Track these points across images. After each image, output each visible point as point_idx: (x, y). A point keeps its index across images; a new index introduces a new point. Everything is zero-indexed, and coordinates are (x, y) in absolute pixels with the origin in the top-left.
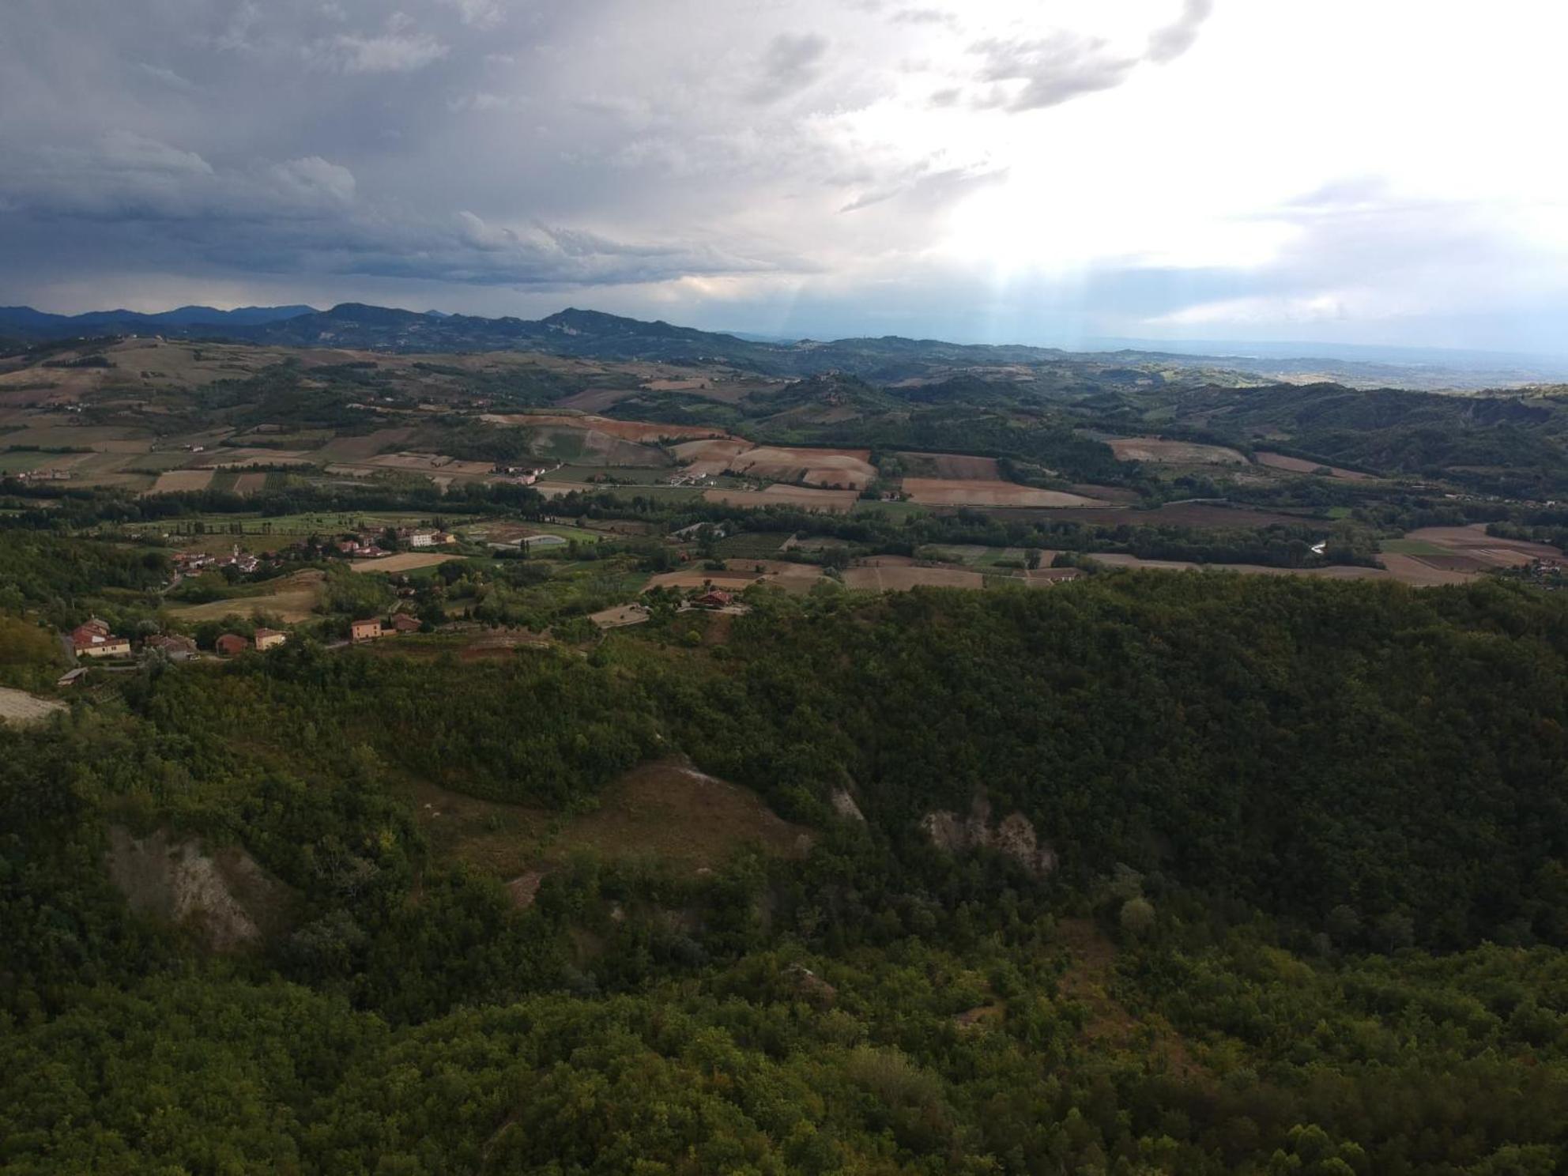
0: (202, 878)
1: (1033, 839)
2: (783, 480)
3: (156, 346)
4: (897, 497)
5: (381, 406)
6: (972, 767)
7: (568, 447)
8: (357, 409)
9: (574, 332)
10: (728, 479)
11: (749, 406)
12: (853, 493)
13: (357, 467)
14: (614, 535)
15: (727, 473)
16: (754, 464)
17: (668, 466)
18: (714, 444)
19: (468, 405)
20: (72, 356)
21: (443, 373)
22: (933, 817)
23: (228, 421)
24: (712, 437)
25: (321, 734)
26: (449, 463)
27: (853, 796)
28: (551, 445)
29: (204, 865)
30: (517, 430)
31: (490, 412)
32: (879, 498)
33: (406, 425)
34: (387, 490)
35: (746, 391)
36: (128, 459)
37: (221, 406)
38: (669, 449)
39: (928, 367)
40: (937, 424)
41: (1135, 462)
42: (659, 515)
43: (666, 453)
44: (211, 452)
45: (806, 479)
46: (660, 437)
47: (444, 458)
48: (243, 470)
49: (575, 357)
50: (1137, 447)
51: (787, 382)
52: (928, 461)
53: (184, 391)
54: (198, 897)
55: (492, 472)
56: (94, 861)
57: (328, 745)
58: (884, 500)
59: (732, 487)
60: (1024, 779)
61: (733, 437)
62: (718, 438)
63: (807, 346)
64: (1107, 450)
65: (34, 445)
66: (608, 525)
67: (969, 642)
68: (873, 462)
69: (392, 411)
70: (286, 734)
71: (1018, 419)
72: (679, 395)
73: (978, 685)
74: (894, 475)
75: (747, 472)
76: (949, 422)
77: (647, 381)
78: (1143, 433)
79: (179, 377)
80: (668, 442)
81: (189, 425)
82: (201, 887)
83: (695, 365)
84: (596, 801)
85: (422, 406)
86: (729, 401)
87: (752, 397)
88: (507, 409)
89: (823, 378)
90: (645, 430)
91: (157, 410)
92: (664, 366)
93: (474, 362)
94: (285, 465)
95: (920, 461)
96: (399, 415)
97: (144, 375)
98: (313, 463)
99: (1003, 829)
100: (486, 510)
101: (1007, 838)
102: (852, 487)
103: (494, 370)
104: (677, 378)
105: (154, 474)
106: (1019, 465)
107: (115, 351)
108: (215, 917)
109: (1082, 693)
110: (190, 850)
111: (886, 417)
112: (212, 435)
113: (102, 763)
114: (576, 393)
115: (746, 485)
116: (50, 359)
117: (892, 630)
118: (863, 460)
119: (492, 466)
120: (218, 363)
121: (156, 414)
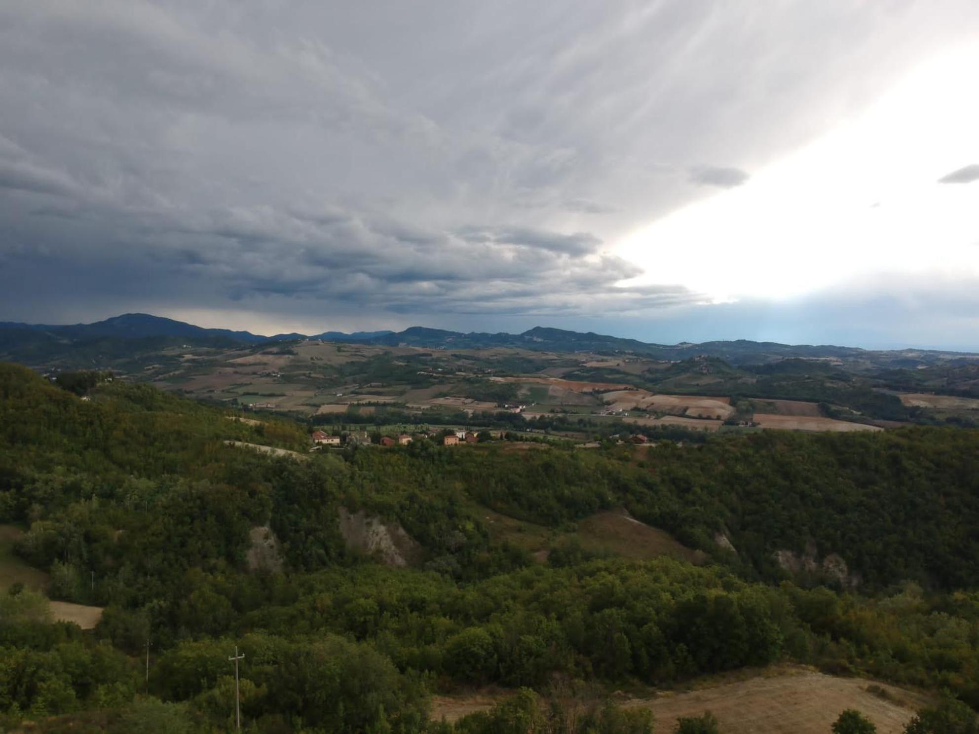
0: (381, 535)
1: (845, 569)
2: (673, 413)
3: (318, 344)
4: (750, 424)
5: (436, 373)
6: (804, 525)
7: (538, 395)
8: (423, 375)
9: (539, 340)
10: (637, 412)
11: (648, 375)
12: (719, 421)
13: (423, 404)
14: (567, 439)
15: (636, 409)
16: (653, 404)
17: (598, 405)
18: (627, 393)
19: (484, 373)
20: (275, 349)
21: (468, 359)
22: (780, 553)
23: (355, 382)
24: (625, 389)
25: (434, 482)
26: (472, 402)
27: (728, 538)
28: (529, 393)
29: (382, 529)
30: (510, 385)
31: (494, 376)
32: (738, 424)
33: (450, 383)
34: (439, 414)
35: (646, 368)
36: (305, 399)
37: (351, 374)
38: (600, 396)
39: (768, 357)
40: (775, 384)
41: (918, 408)
42: (593, 429)
43: (597, 398)
44: (346, 397)
45: (688, 413)
46: (593, 389)
47: (470, 400)
48: (363, 405)
49: (542, 351)
50: (918, 399)
51: (672, 362)
52: (770, 404)
53: (332, 367)
54: (379, 544)
55: (496, 407)
56: (333, 520)
57: (436, 487)
58: (740, 426)
59: (639, 416)
60: (839, 532)
61: (639, 389)
62: (630, 389)
63: (685, 346)
64: (898, 400)
65: (256, 392)
66: (563, 433)
67: (801, 458)
68: (732, 404)
69: (441, 375)
70: (416, 481)
71: (832, 383)
72: (604, 369)
73: (806, 481)
74: (747, 411)
75: (648, 409)
76: (784, 383)
77: (584, 362)
78: (924, 390)
79: (330, 361)
80: (598, 392)
81: (333, 383)
82: (381, 539)
83: (613, 355)
84: (576, 526)
85: (457, 373)
86: (635, 373)
87: (649, 371)
88: (505, 374)
89: (697, 359)
90: (584, 386)
91: (318, 376)
92: (593, 356)
93: (484, 354)
94: (385, 402)
95: (765, 404)
96: (445, 377)
97: (312, 359)
98: (400, 402)
99: (825, 563)
100: (494, 424)
101: (828, 568)
102: (719, 418)
103: (495, 357)
104: (602, 361)
105: (318, 406)
106: (834, 408)
107: (297, 347)
108: (387, 554)
109: (876, 488)
110: (375, 521)
111: (740, 381)
112: (346, 388)
113: (337, 477)
114: (541, 370)
115: (648, 416)
116: (266, 350)
117: (751, 452)
118: (726, 402)
119: (495, 404)
120: (349, 354)
121: (318, 378)
